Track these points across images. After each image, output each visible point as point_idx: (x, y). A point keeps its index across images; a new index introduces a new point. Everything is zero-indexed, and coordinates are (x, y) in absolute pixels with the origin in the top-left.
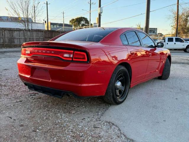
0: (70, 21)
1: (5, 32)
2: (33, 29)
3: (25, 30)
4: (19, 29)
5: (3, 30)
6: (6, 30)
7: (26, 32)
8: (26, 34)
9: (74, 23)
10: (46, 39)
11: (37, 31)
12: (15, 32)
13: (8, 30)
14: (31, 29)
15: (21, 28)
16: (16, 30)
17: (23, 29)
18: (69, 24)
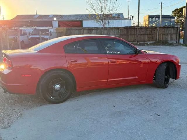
0: (173, 12)
1: (85, 31)
2: (109, 27)
3: (102, 28)
4: (96, 27)
5: (83, 30)
6: (85, 29)
7: (102, 31)
8: (102, 33)
9: (178, 13)
10: (122, 36)
11: (113, 29)
12: (93, 31)
13: (87, 29)
14: (108, 27)
15: (98, 27)
16: (94, 30)
17: (100, 28)
18: (171, 15)
